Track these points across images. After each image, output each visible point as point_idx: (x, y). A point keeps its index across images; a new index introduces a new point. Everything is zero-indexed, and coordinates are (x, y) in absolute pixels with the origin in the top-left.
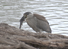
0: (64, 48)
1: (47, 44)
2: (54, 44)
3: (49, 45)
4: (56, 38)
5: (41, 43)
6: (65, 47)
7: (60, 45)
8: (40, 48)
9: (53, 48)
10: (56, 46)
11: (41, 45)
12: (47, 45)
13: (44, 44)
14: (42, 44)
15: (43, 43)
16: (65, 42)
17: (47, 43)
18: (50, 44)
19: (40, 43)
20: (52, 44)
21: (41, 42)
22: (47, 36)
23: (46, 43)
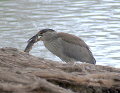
1: (83, 81)
2: (95, 82)
3: (87, 83)
4: (98, 71)
5: (73, 79)
6: (113, 87)
7: (104, 83)
8: (73, 88)
9: (94, 88)
10: (98, 85)
11: (74, 83)
12: (84, 83)
13: (78, 82)
14: (75, 81)
16: (114, 78)
17: (84, 79)
18: (88, 81)
19: (71, 81)
20: (92, 82)
21: (73, 78)
22: (84, 68)
23: (81, 80)
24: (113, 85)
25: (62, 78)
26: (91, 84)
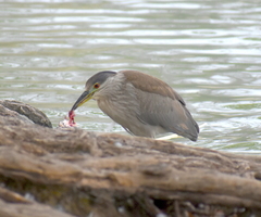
0: (137, 192)
1: (64, 176)
2: (98, 178)
3: (75, 180)
5: (40, 171)
6: (142, 190)
7: (121, 181)
8: (39, 191)
10: (105, 184)
11: (42, 180)
12: (67, 179)
13: (53, 177)
14: (44, 176)
15: (48, 172)
16: (144, 169)
18: (78, 175)
20: (87, 177)
21: (40, 167)
22: (95, 145)
23: (60, 173)
24: (142, 186)
25: (13, 167)
26: (85, 182)
